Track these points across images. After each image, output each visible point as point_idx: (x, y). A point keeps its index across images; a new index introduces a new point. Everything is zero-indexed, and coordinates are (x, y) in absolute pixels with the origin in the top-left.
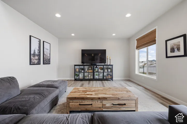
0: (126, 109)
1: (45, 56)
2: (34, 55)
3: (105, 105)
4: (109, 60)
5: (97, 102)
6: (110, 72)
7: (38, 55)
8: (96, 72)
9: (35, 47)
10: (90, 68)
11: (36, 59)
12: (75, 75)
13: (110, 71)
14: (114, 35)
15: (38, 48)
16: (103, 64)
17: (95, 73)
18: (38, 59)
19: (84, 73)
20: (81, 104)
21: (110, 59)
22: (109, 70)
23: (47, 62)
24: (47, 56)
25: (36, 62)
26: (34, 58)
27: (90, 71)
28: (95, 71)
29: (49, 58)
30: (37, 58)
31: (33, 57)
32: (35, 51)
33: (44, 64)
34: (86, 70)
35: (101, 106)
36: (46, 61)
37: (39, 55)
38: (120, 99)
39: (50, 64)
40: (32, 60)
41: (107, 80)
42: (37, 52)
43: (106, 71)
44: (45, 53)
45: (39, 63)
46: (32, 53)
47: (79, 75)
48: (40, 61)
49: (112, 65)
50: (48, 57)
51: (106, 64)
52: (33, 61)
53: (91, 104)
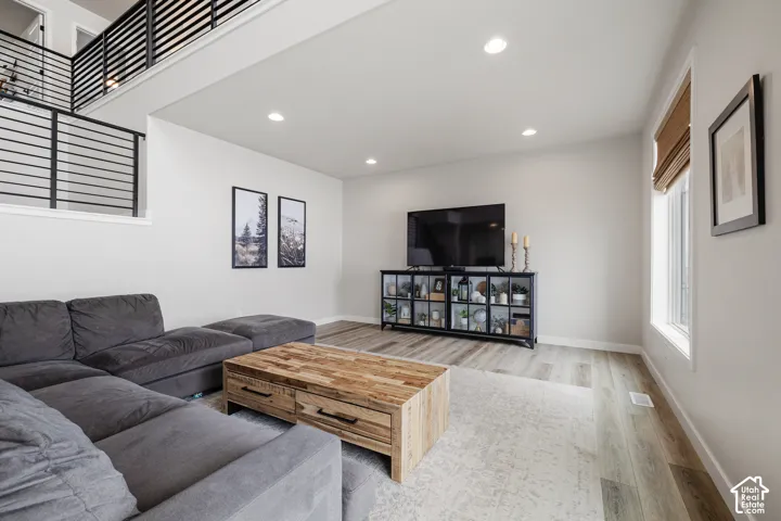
0: (359, 440)
1: (283, 243)
2: (246, 240)
3: (303, 408)
4: (521, 253)
5: (281, 392)
6: (520, 304)
7: (257, 241)
8: (461, 301)
9: (249, 215)
10: (439, 287)
11: (253, 253)
12: (384, 306)
13: (525, 301)
14: (529, 132)
15: (257, 220)
16: (494, 269)
17: (454, 308)
18: (260, 251)
19: (412, 302)
20: (250, 387)
21: (526, 249)
22: (519, 297)
23: (293, 258)
24: (293, 240)
25: (252, 259)
26: (245, 249)
27: (434, 296)
28: (455, 299)
29: (302, 246)
30: (254, 248)
31: (243, 246)
32: (247, 229)
33: (280, 265)
34: (424, 292)
35: (290, 407)
36: (290, 258)
37: (263, 241)
38: (344, 397)
39: (304, 266)
40: (240, 256)
41: (509, 340)
42: (254, 233)
43: (504, 298)
44: (283, 232)
45: (261, 264)
46: (239, 234)
47: (396, 311)
48: (266, 258)
49: (531, 275)
50: (296, 244)
51: (507, 268)
52: (242, 258)
53: (268, 393)
